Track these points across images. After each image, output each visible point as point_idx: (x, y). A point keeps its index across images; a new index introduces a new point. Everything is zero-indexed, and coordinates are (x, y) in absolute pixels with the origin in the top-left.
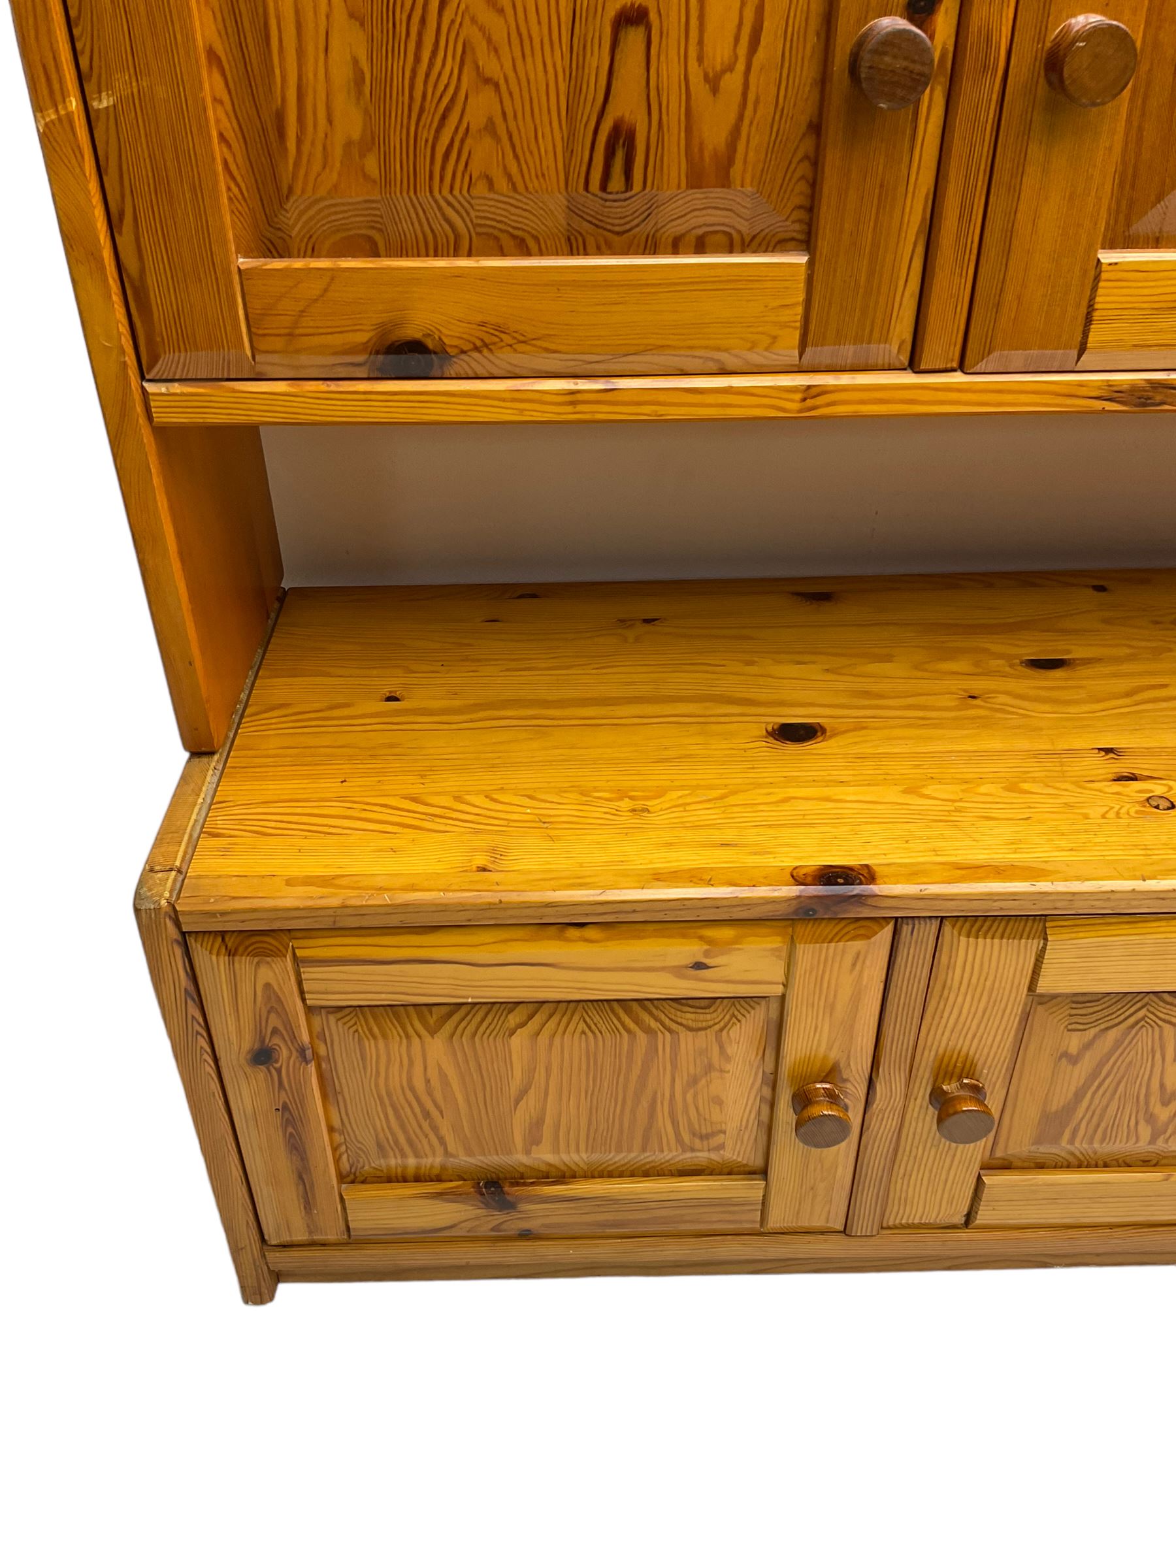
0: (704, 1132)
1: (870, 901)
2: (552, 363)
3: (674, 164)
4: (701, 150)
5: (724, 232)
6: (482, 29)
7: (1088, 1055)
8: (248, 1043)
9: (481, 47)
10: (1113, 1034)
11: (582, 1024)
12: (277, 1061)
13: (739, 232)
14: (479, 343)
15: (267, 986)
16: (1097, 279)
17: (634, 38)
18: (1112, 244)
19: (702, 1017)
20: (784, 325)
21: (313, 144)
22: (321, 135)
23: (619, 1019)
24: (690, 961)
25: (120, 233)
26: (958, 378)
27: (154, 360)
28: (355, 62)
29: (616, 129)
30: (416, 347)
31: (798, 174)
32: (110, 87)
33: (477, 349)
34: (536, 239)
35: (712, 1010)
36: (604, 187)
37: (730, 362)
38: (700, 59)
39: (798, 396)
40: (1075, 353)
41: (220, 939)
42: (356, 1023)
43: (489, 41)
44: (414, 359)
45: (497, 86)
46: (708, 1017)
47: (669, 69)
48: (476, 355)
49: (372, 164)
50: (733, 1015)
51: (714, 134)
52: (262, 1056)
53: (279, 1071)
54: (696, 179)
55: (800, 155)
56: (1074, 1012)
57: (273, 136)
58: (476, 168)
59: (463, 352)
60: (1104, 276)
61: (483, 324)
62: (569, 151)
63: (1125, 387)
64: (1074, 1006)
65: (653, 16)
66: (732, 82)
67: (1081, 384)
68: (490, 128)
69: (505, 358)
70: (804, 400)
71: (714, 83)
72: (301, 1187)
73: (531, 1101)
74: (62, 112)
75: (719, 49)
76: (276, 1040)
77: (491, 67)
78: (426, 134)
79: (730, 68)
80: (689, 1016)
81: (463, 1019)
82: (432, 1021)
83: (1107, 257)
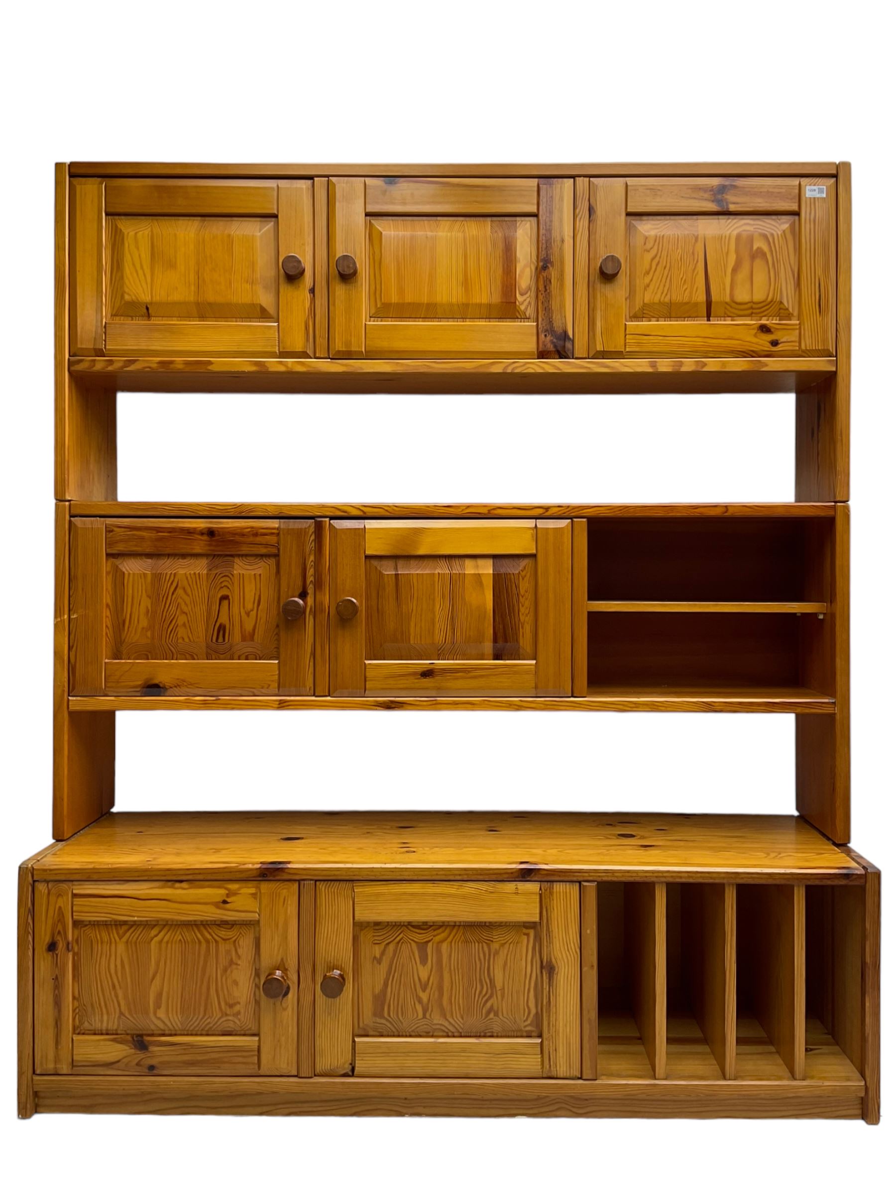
0: (231, 1002)
1: (286, 871)
2: (200, 692)
3: (237, 637)
4: (245, 631)
5: (255, 655)
6: (183, 600)
7: (384, 958)
8: (47, 939)
9: (183, 604)
10: (391, 947)
11: (180, 937)
12: (57, 950)
13: (258, 654)
14: (176, 685)
15: (60, 908)
16: (365, 668)
17: (225, 602)
18: (366, 659)
19: (228, 933)
20: (273, 681)
21: (133, 627)
22: (135, 625)
23: (195, 933)
24: (221, 900)
25: (71, 651)
26: (329, 698)
27: (74, 689)
28: (147, 607)
29: (220, 625)
30: (156, 686)
31: (275, 638)
32: (77, 613)
33: (176, 687)
34: (197, 655)
35: (232, 929)
36: (217, 640)
37: (257, 693)
38: (244, 608)
39: (278, 703)
40: (363, 690)
41: (46, 885)
42: (91, 933)
43: (185, 602)
44: (156, 689)
45: (186, 614)
46: (231, 933)
47: (235, 610)
48: (175, 688)
49: (149, 634)
50: (240, 933)
51: (249, 627)
52: (52, 947)
53: (57, 955)
54: (244, 639)
55: (275, 633)
56: (375, 934)
57: (121, 626)
58: (179, 636)
59: (171, 688)
60: (367, 667)
61: (178, 679)
62: (207, 631)
63: (382, 702)
64: (376, 931)
65: (230, 598)
66: (254, 613)
67: (367, 701)
68: (184, 625)
69: (184, 689)
70: (279, 704)
71: (248, 614)
72: (56, 1030)
73: (157, 981)
74: (62, 618)
75: (249, 606)
76: (59, 938)
77: (185, 609)
78: (166, 626)
79: (252, 610)
80: (223, 933)
81: (133, 933)
82: (121, 932)
83: (367, 662)
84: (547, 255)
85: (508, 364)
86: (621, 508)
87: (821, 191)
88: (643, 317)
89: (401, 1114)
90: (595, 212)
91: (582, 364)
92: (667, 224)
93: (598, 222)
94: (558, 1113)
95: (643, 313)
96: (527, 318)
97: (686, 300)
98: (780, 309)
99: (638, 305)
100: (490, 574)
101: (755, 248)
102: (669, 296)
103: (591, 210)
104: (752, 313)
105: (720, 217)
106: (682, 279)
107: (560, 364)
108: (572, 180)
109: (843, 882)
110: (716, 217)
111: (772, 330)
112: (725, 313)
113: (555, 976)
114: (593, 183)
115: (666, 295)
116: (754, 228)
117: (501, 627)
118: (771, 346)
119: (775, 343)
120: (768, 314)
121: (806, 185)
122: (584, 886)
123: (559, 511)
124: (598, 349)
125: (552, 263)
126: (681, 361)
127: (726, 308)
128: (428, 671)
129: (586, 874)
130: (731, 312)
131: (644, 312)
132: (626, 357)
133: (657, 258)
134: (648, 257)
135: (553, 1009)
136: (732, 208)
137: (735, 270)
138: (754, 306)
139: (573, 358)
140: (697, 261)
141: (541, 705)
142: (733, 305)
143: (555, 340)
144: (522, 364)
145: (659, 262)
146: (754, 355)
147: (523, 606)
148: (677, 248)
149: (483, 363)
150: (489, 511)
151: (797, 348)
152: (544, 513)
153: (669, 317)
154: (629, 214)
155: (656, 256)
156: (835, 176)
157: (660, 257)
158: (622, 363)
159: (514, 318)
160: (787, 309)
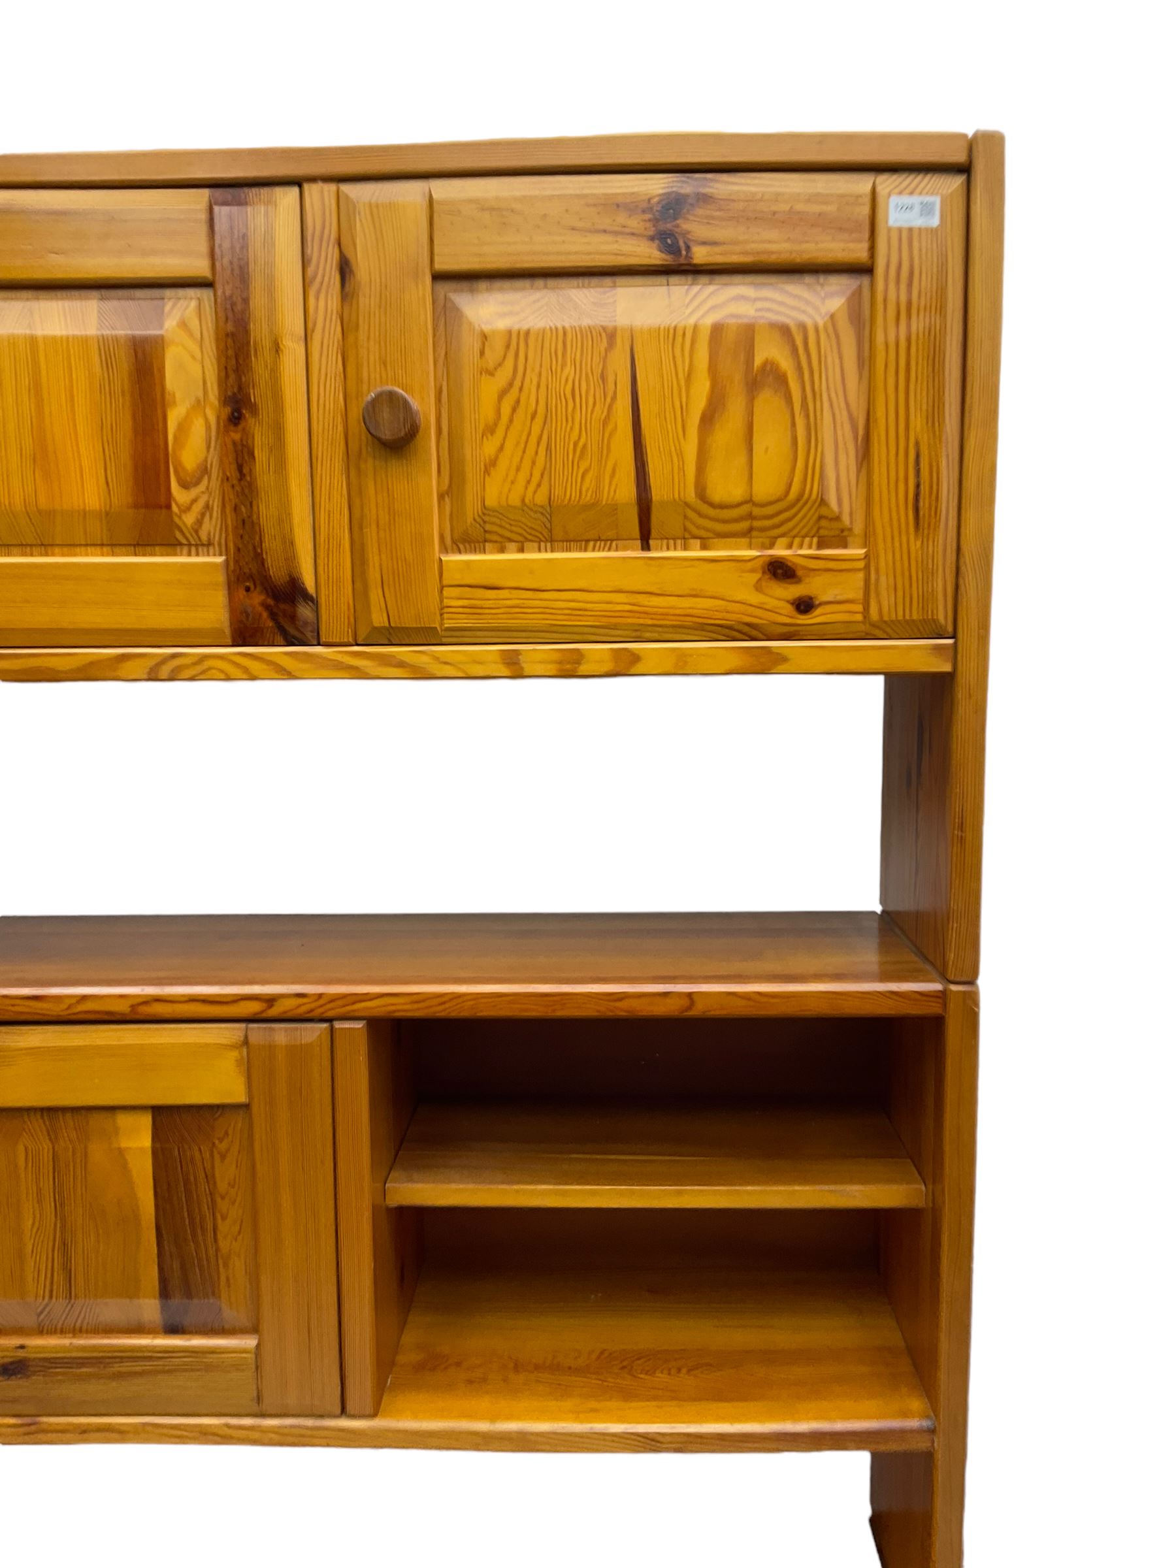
84: (240, 388)
85: (159, 660)
86: (443, 999)
87: (926, 209)
88: (485, 541)
90: (351, 272)
91: (339, 658)
92: (538, 300)
93: (361, 299)
95: (485, 531)
96: (203, 545)
97: (588, 498)
98: (820, 518)
99: (471, 508)
100: (142, 1149)
101: (758, 361)
102: (544, 488)
103: (345, 269)
104: (751, 529)
105: (674, 279)
106: (575, 445)
107: (286, 657)
108: (296, 190)
110: (662, 279)
111: (800, 573)
112: (685, 529)
114: (347, 197)
115: (539, 485)
116: (757, 310)
117: (177, 1264)
118: (795, 613)
119: (804, 605)
120: (790, 530)
121: (889, 195)
123: (300, 1006)
124: (376, 624)
125: (254, 410)
126: (578, 650)
127: (685, 517)
128: (12, 1363)
130: (698, 527)
131: (488, 527)
132: (444, 640)
133: (515, 391)
134: (490, 388)
136: (701, 255)
137: (708, 420)
138: (757, 511)
139: (319, 644)
140: (614, 398)
141: (273, 1436)
142: (705, 509)
143: (270, 602)
144: (194, 659)
145: (518, 402)
146: (754, 633)
147: (224, 1218)
148: (563, 366)
149: (90, 659)
150: (132, 1006)
151: (859, 617)
152: (262, 1012)
153: (549, 538)
154: (439, 277)
155: (511, 385)
156: (964, 169)
157: (521, 389)
158: (436, 658)
159: (171, 545)
160: (838, 518)
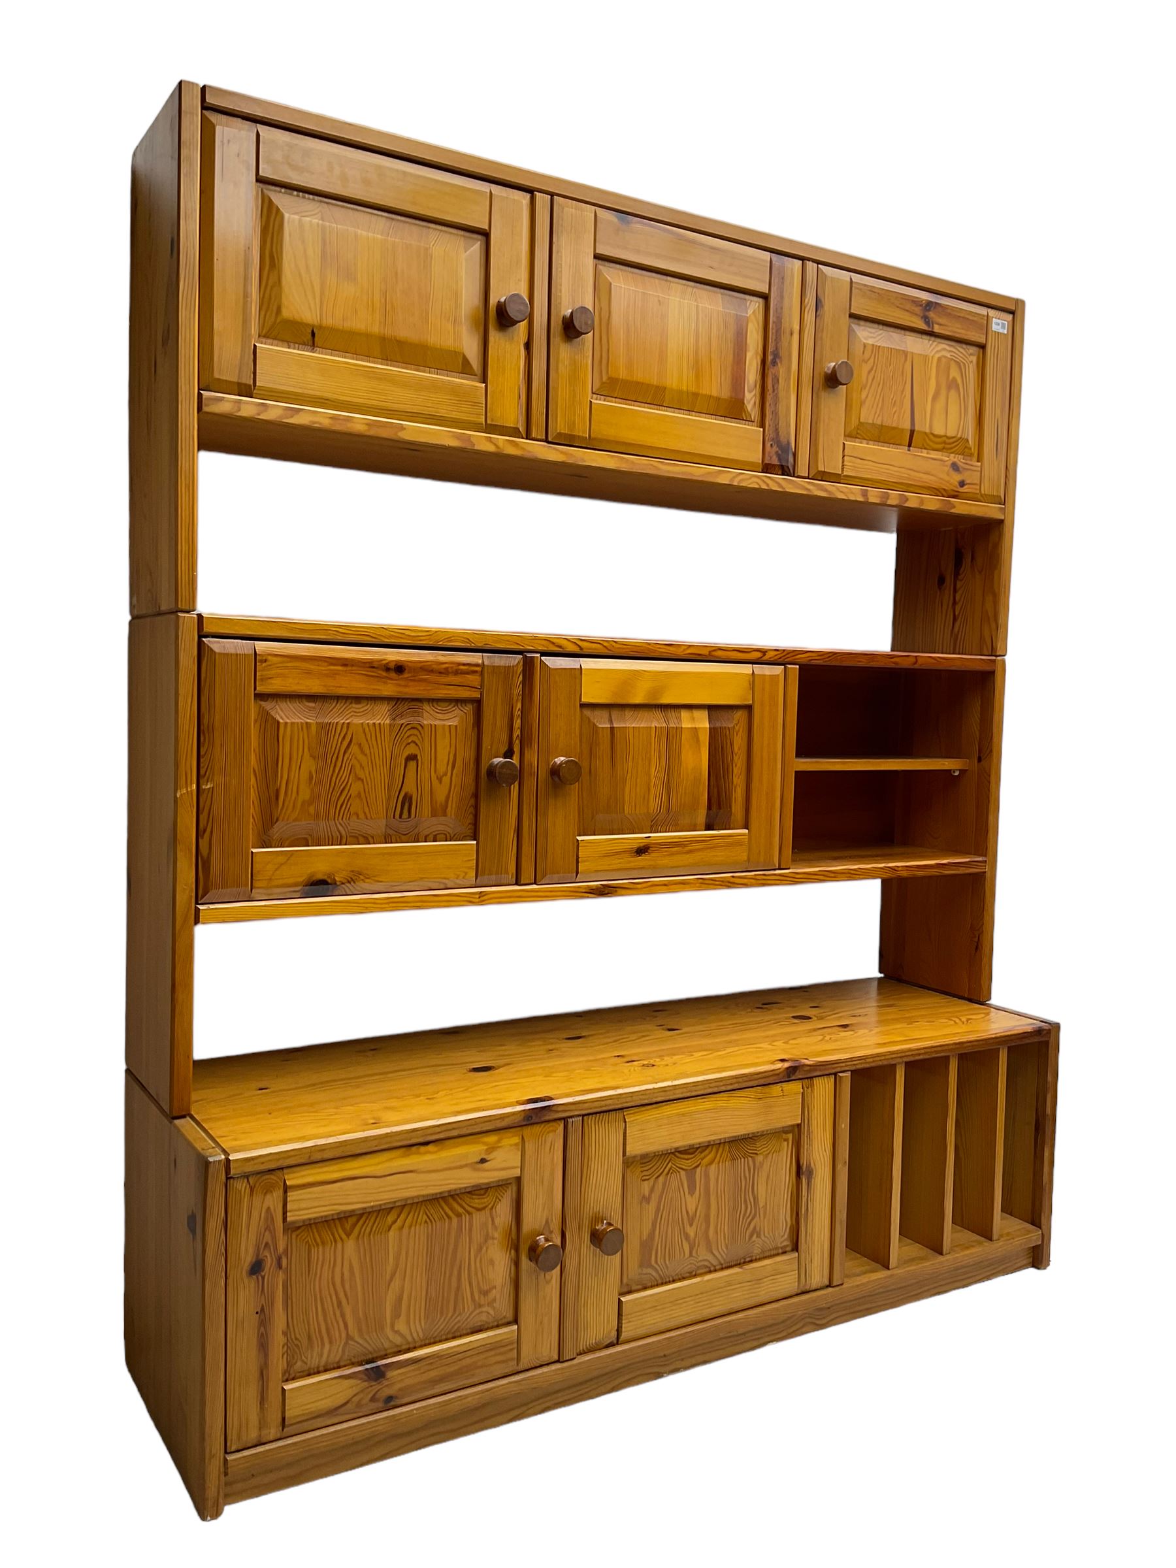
0: (485, 1288)
1: (554, 1108)
2: (376, 887)
3: (426, 810)
4: (436, 803)
5: (445, 834)
6: (358, 761)
7: (653, 1195)
8: (248, 1259)
9: (358, 767)
10: (661, 1179)
11: (425, 1217)
12: (263, 1271)
13: (449, 833)
14: (350, 879)
15: (269, 1208)
16: (578, 846)
17: (412, 764)
18: (580, 835)
19: (483, 1201)
20: (470, 868)
21: (290, 802)
22: (293, 798)
23: (443, 1209)
24: (478, 1159)
25: (202, 838)
26: (535, 886)
27: (205, 894)
28: (310, 772)
29: (406, 794)
30: (323, 882)
31: (470, 811)
32: (213, 780)
33: (349, 882)
34: (373, 838)
35: (487, 1194)
36: (400, 817)
37: (450, 884)
38: (435, 772)
39: (477, 896)
40: (575, 875)
41: (246, 1180)
42: (307, 1236)
43: (361, 765)
44: (321, 887)
45: (362, 780)
46: (486, 1200)
47: (424, 775)
48: (348, 885)
49: (312, 810)
50: (497, 1197)
51: (441, 797)
52: (256, 1268)
53: (263, 1278)
54: (434, 814)
55: (469, 805)
56: (642, 1169)
57: (273, 798)
58: (352, 810)
59: (343, 883)
60: (580, 845)
61: (353, 871)
62: (388, 804)
63: (594, 888)
64: (642, 1166)
65: (419, 758)
66: (446, 780)
67: (579, 887)
68: (359, 795)
69: (361, 885)
70: (479, 897)
71: (440, 780)
72: (261, 1383)
73: (396, 1284)
74: (189, 790)
75: (442, 768)
76: (267, 1253)
77: (361, 774)
78: (334, 798)
79: (445, 774)
80: (476, 1201)
81: (363, 1225)
82: (348, 1227)
83: (580, 838)
84: (777, 349)
85: (734, 475)
86: (830, 655)
87: (1003, 325)
88: (856, 438)
89: (658, 1376)
90: (822, 306)
91: (802, 483)
92: (881, 334)
93: (826, 320)
94: (804, 1330)
95: (858, 433)
96: (751, 421)
97: (894, 425)
98: (966, 447)
99: (854, 422)
100: (706, 728)
101: (951, 377)
102: (880, 418)
103: (818, 304)
104: (944, 448)
105: (925, 337)
106: (892, 399)
107: (782, 480)
108: (801, 262)
109: (1036, 1039)
110: (919, 335)
111: (961, 469)
112: (923, 445)
113: (813, 1180)
114: (822, 271)
115: (879, 415)
116: (951, 356)
117: (715, 790)
118: (959, 487)
119: (962, 484)
120: (955, 451)
121: (993, 317)
122: (840, 1077)
123: (776, 655)
124: (820, 469)
125: (780, 358)
126: (887, 492)
127: (924, 440)
128: (644, 846)
129: (843, 1065)
130: (928, 445)
131: (859, 431)
132: (842, 481)
133: (873, 372)
134: (866, 368)
135: (810, 1217)
136: (937, 329)
137: (935, 398)
138: (948, 441)
139: (794, 476)
140: (906, 383)
141: (753, 881)
142: (931, 437)
143: (780, 452)
144: (748, 477)
145: (874, 377)
146: (944, 493)
147: (736, 766)
148: (890, 365)
149: (710, 471)
150: (710, 652)
151: (978, 492)
152: (761, 658)
153: (878, 440)
154: (852, 316)
155: (872, 369)
156: (1013, 313)
157: (875, 371)
158: (838, 488)
159: (739, 418)
160: (970, 449)
